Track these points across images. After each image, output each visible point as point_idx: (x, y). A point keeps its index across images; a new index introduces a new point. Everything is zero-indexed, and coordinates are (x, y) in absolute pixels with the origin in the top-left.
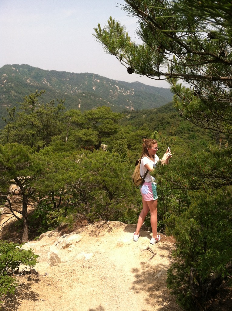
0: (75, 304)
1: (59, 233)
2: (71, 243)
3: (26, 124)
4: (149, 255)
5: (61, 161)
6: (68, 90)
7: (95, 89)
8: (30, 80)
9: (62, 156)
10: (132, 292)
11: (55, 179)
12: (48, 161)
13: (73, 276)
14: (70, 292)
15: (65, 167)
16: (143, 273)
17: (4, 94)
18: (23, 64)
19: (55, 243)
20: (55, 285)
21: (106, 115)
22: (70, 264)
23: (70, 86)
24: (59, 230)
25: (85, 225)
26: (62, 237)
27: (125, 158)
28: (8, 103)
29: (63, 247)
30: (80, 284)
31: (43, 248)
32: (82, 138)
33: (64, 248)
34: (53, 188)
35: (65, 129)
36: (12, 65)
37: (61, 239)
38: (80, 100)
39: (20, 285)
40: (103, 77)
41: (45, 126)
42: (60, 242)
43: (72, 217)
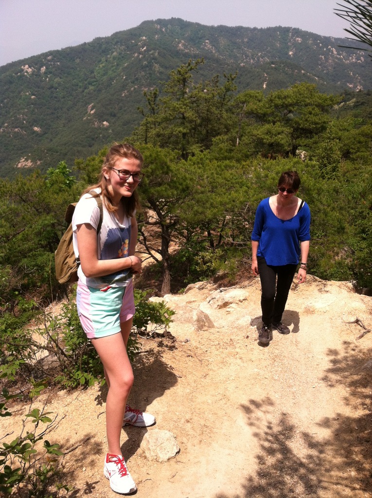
0: (226, 389)
1: (215, 286)
2: (231, 301)
3: (174, 116)
4: (357, 331)
5: (221, 175)
6: (246, 58)
7: (292, 54)
8: (184, 45)
9: (223, 167)
10: (323, 384)
11: (209, 203)
12: (199, 173)
13: (228, 348)
14: (222, 370)
15: (226, 184)
16: (345, 358)
17: (144, 71)
18: (172, 18)
19: (208, 299)
20: (199, 358)
21: (307, 100)
22: (226, 331)
23: (249, 52)
24: (215, 282)
25: (255, 277)
26: (219, 291)
27: (334, 173)
28: (149, 85)
29: (218, 305)
30: (239, 361)
31: (189, 305)
32: (263, 139)
33: (220, 307)
34: (205, 216)
35: (235, 125)
36: (154, 20)
37: (216, 294)
38: (266, 75)
39: (146, 352)
40: (307, 32)
41: (203, 119)
42: (215, 298)
43: (234, 263)
